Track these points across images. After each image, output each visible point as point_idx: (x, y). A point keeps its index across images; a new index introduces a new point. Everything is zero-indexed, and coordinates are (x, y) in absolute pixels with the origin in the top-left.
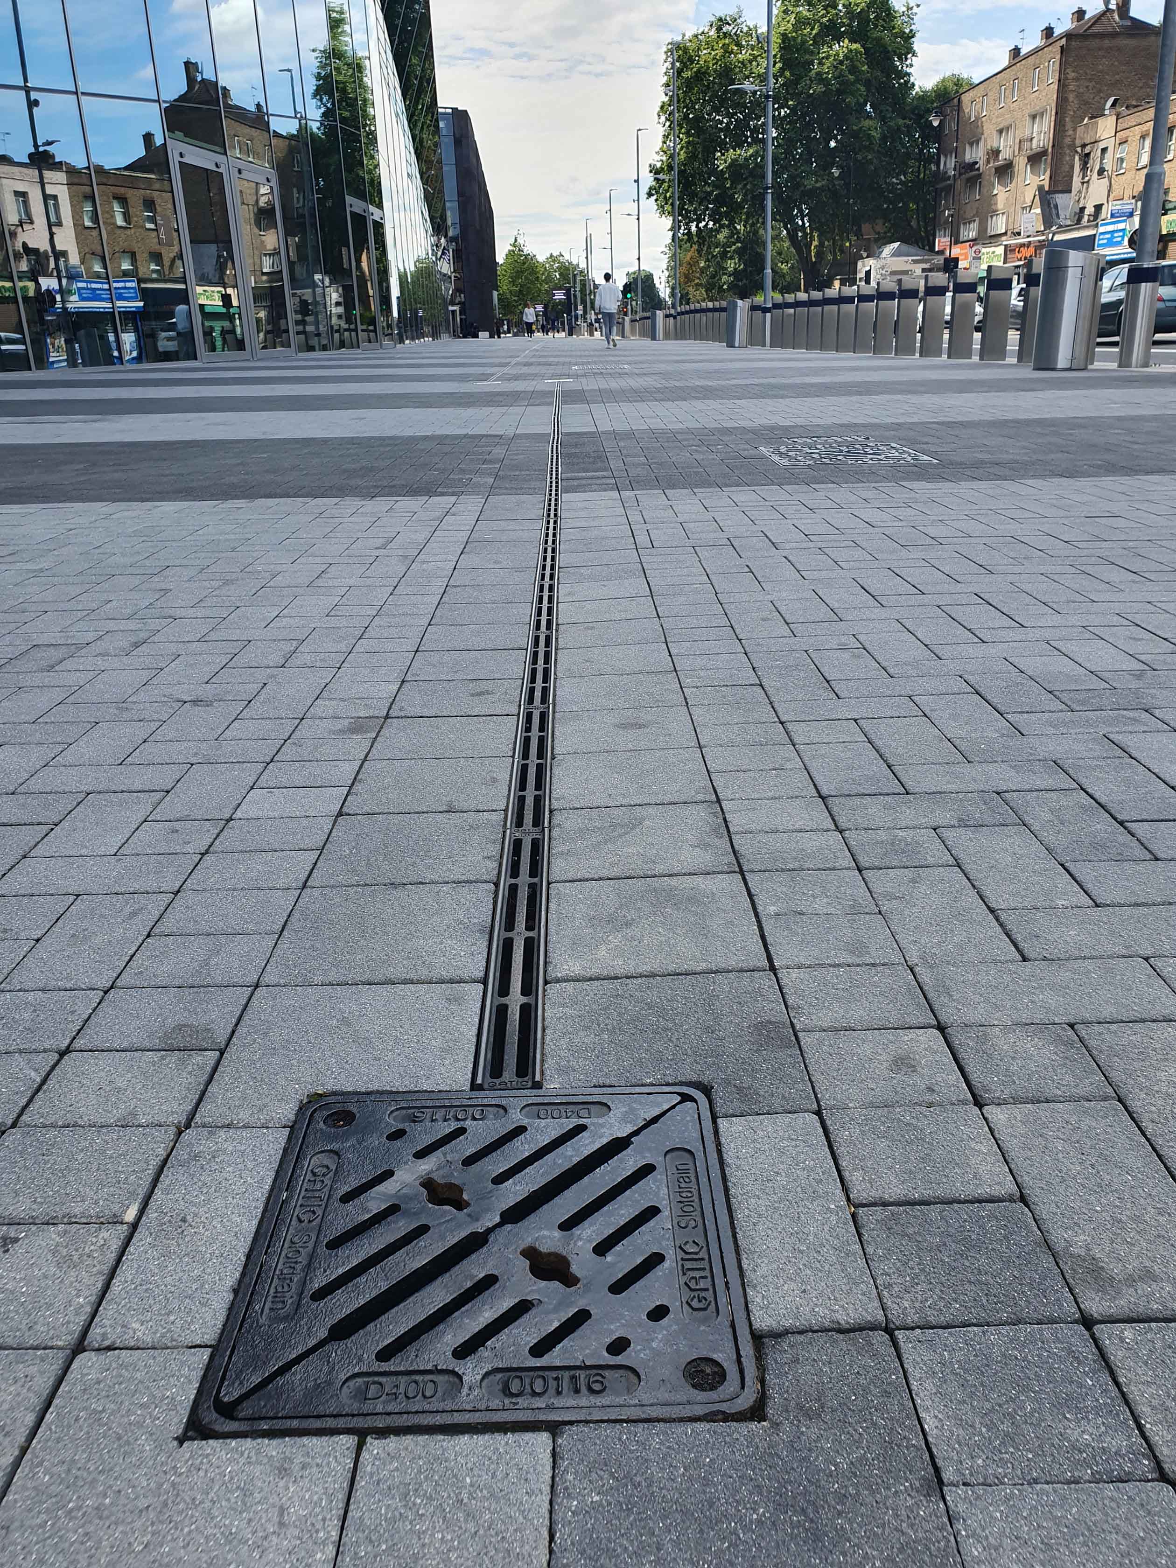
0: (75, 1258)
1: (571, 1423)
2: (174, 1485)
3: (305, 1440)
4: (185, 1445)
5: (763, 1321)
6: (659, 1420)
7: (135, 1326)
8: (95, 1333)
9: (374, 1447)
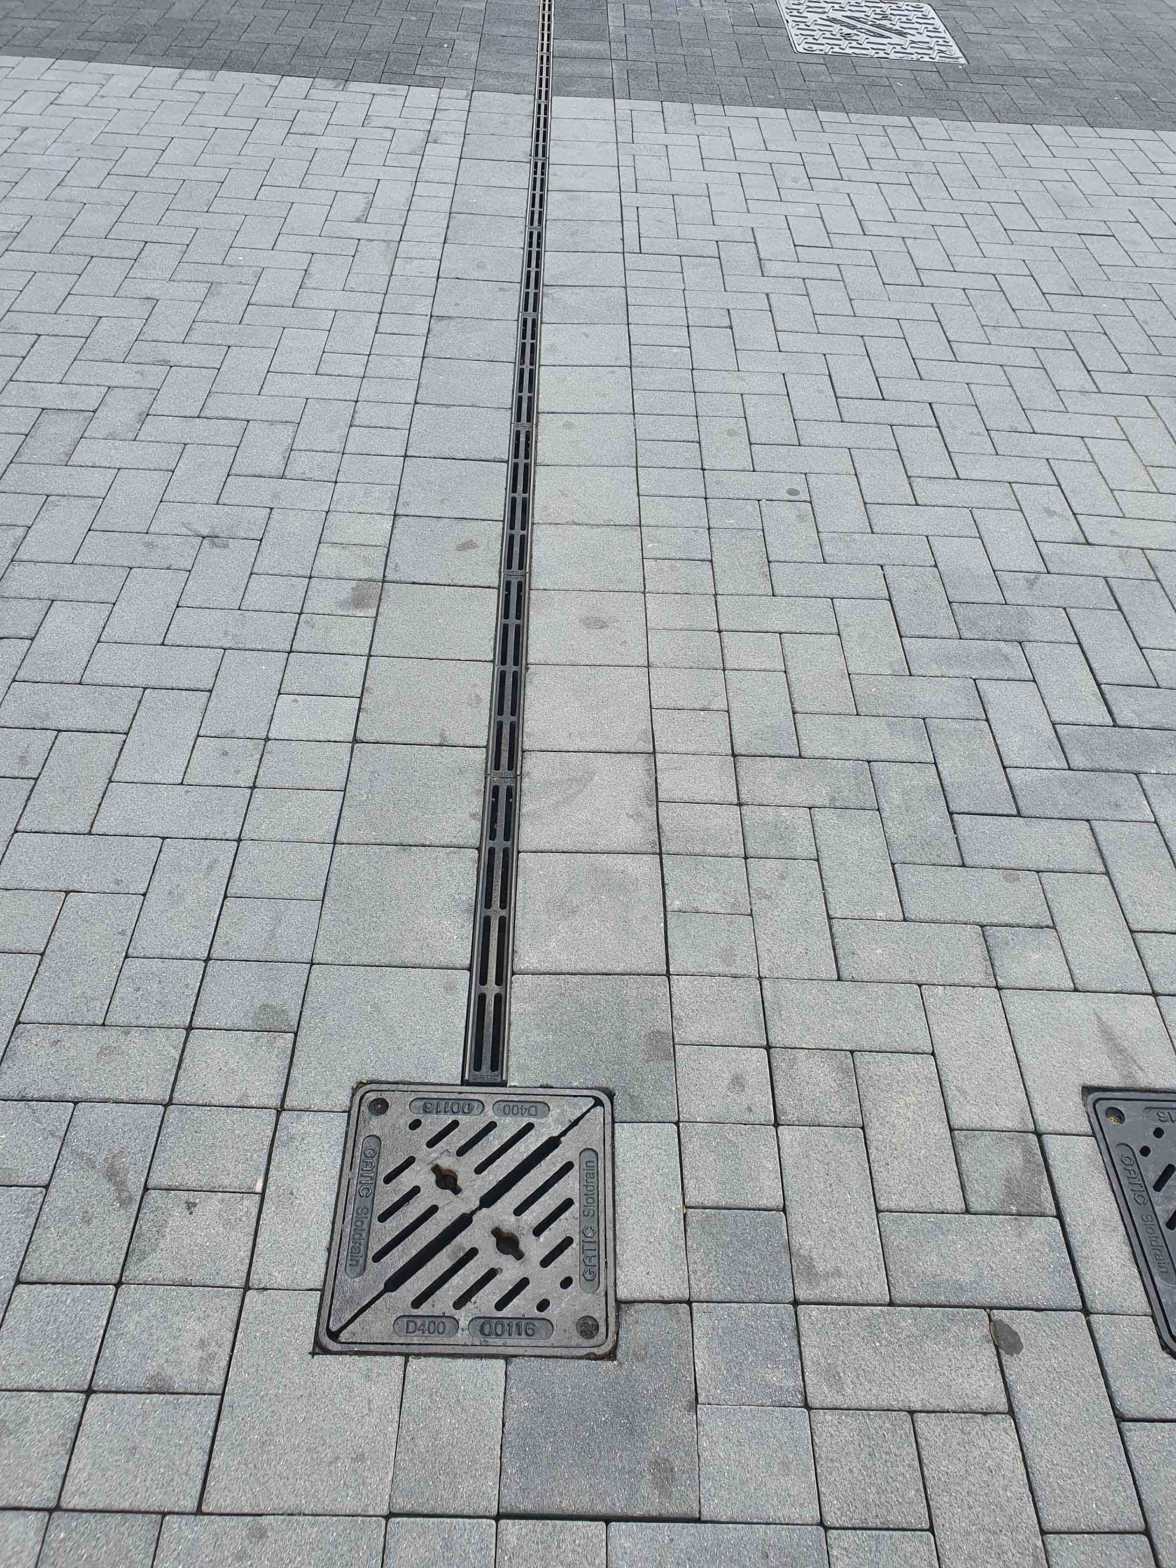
0: (233, 1221)
1: (515, 1356)
2: (313, 1382)
3: (377, 1358)
4: (315, 1357)
5: (623, 1293)
6: (561, 1357)
7: (276, 1274)
8: (254, 1277)
9: (413, 1362)
